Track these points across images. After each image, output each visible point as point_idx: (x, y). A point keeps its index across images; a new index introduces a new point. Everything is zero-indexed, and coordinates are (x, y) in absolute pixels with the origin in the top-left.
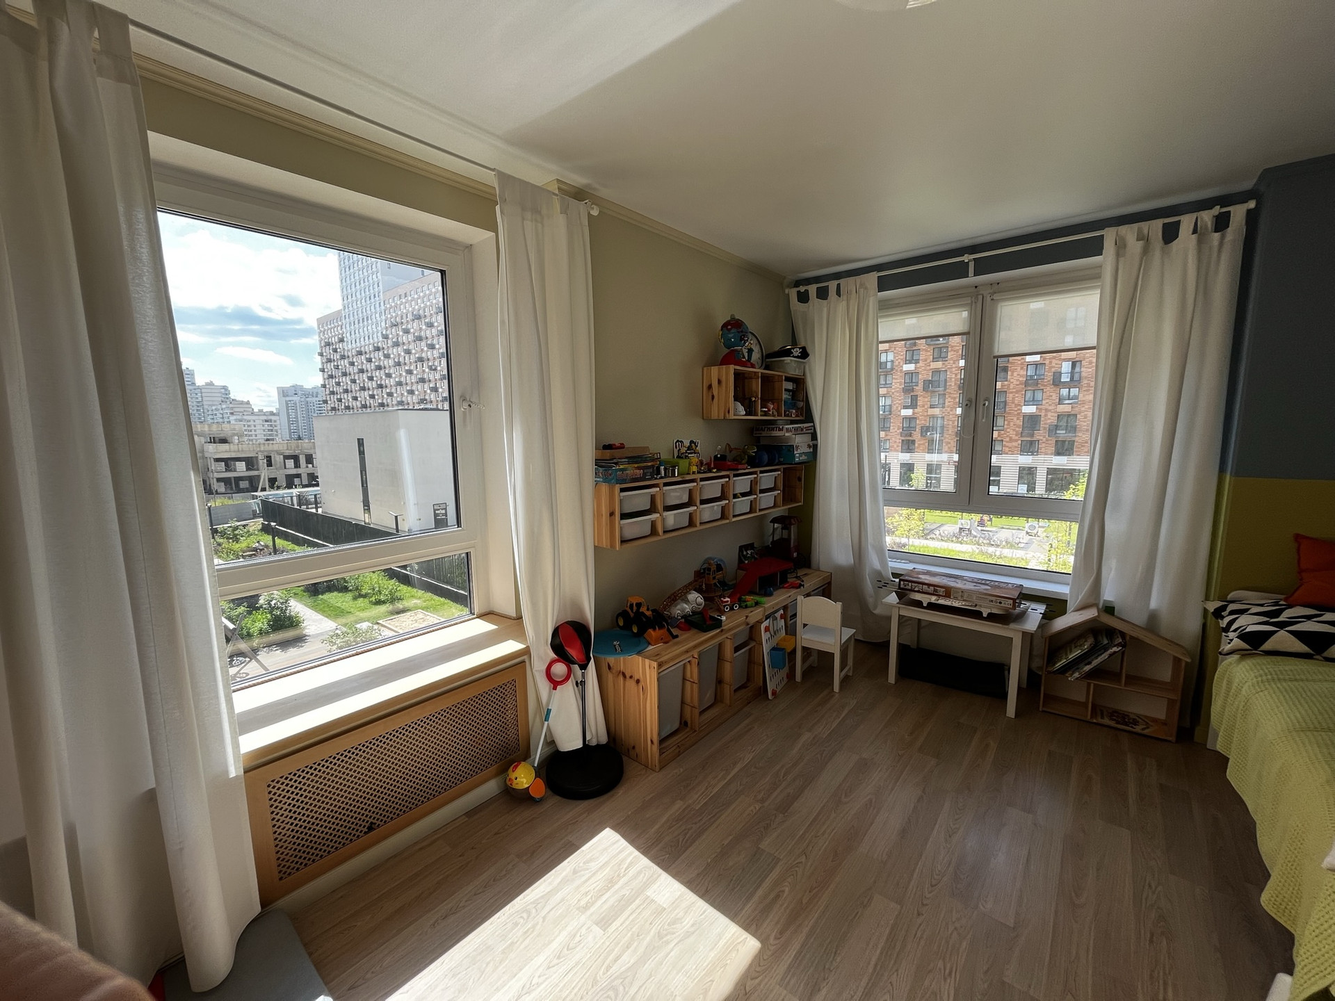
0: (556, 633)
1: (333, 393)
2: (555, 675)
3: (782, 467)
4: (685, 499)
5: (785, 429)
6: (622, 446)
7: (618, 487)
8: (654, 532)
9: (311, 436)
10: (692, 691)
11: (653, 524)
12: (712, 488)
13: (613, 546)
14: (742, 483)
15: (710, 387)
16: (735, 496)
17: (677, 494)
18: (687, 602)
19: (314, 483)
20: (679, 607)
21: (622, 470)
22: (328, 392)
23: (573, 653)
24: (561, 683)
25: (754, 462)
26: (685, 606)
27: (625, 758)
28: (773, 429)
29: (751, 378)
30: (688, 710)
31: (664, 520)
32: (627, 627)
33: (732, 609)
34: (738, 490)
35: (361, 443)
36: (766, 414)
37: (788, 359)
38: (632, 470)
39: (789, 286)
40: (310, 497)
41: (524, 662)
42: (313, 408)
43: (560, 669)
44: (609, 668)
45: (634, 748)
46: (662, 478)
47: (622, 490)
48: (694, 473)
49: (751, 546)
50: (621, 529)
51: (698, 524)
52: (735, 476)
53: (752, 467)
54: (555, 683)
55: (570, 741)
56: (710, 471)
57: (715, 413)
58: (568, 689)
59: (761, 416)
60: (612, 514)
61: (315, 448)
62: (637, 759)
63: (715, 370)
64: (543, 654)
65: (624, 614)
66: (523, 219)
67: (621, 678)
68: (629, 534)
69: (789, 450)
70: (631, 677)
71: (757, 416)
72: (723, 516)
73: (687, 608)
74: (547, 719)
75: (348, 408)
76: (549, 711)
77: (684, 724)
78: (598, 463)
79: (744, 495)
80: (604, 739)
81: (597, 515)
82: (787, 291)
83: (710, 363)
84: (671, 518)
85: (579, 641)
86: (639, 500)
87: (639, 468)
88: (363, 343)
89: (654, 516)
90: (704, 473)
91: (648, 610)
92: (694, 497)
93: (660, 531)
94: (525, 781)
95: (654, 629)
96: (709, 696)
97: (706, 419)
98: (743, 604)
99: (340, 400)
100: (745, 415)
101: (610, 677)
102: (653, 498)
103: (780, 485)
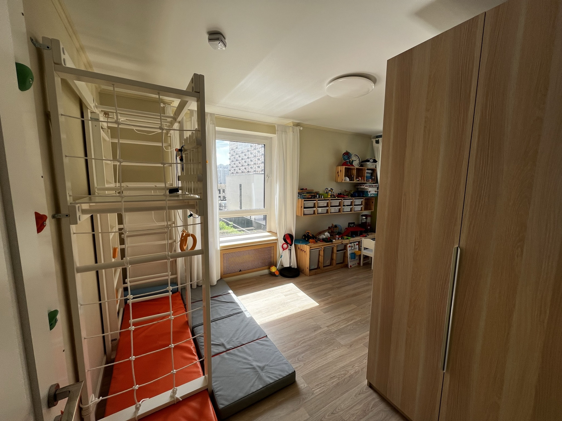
0: (284, 236)
1: (232, 167)
2: (284, 247)
3: (364, 198)
4: (326, 205)
5: (365, 186)
6: (306, 189)
7: (303, 200)
8: (314, 213)
9: (225, 183)
10: (321, 258)
11: (314, 211)
12: (336, 203)
13: (301, 216)
14: (347, 202)
15: (338, 172)
16: (344, 206)
17: (323, 203)
18: (324, 235)
19: (225, 199)
20: (322, 236)
21: (305, 195)
22: (231, 167)
23: (289, 241)
24: (285, 249)
25: (353, 196)
26: (324, 236)
27: (300, 273)
28: (361, 185)
29: (353, 169)
30: (320, 264)
31: (317, 210)
32: (305, 239)
33: (338, 239)
34: (345, 204)
35: (240, 186)
36: (358, 181)
37: (368, 163)
38: (308, 195)
39: (374, 138)
40: (223, 204)
41: (276, 242)
42: (226, 172)
43: (285, 246)
44: (299, 248)
45: (303, 270)
46: (317, 198)
47: (304, 201)
48: (329, 198)
49: (354, 223)
50: (304, 211)
51: (329, 213)
52: (344, 199)
53: (351, 197)
54: (284, 249)
55: (287, 265)
56: (335, 198)
57: (339, 180)
58: (287, 251)
59: (356, 181)
60: (302, 207)
61: (226, 187)
62: (304, 273)
63: (339, 167)
64: (281, 242)
65: (304, 235)
66: (282, 134)
67: (301, 251)
68: (306, 213)
69: (367, 193)
70: (303, 251)
71: (354, 181)
72: (339, 211)
73: (324, 237)
74: (281, 258)
75: (237, 173)
76: (282, 256)
77: (318, 267)
78: (299, 193)
79: (347, 206)
80: (296, 267)
81: (298, 207)
82: (372, 140)
83: (338, 166)
84: (320, 210)
85: (290, 238)
86: (310, 204)
87: (310, 195)
88: (244, 149)
89: (314, 209)
90: (333, 198)
91: (311, 234)
92: (329, 205)
93: (316, 213)
94: (273, 270)
95: (311, 239)
96: (328, 262)
97: (336, 181)
98: (343, 238)
99: (235, 170)
100: (350, 181)
101: (299, 251)
102: (314, 204)
103: (363, 203)
